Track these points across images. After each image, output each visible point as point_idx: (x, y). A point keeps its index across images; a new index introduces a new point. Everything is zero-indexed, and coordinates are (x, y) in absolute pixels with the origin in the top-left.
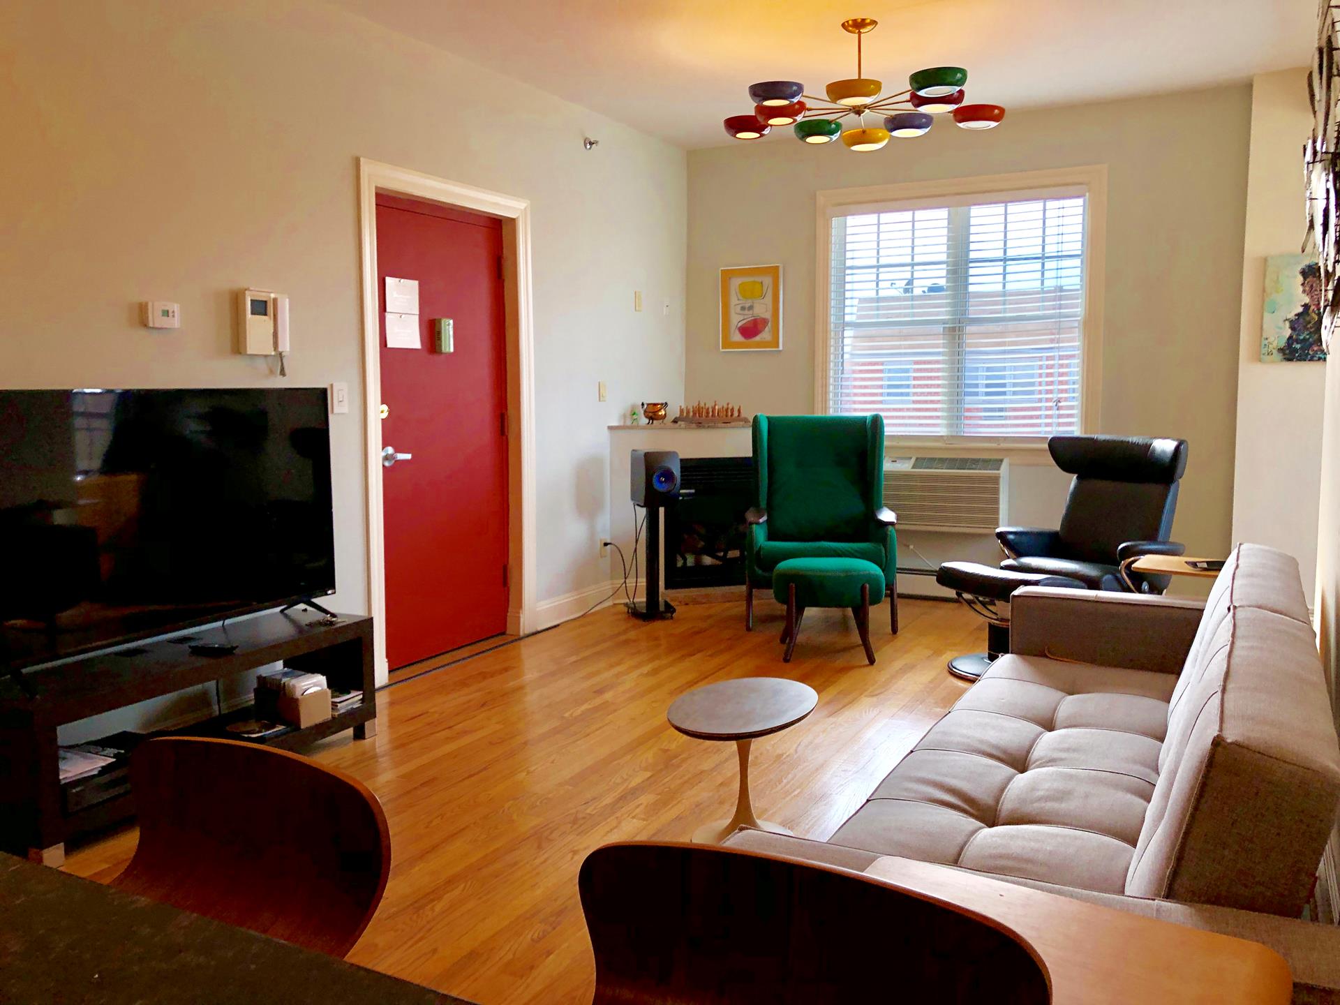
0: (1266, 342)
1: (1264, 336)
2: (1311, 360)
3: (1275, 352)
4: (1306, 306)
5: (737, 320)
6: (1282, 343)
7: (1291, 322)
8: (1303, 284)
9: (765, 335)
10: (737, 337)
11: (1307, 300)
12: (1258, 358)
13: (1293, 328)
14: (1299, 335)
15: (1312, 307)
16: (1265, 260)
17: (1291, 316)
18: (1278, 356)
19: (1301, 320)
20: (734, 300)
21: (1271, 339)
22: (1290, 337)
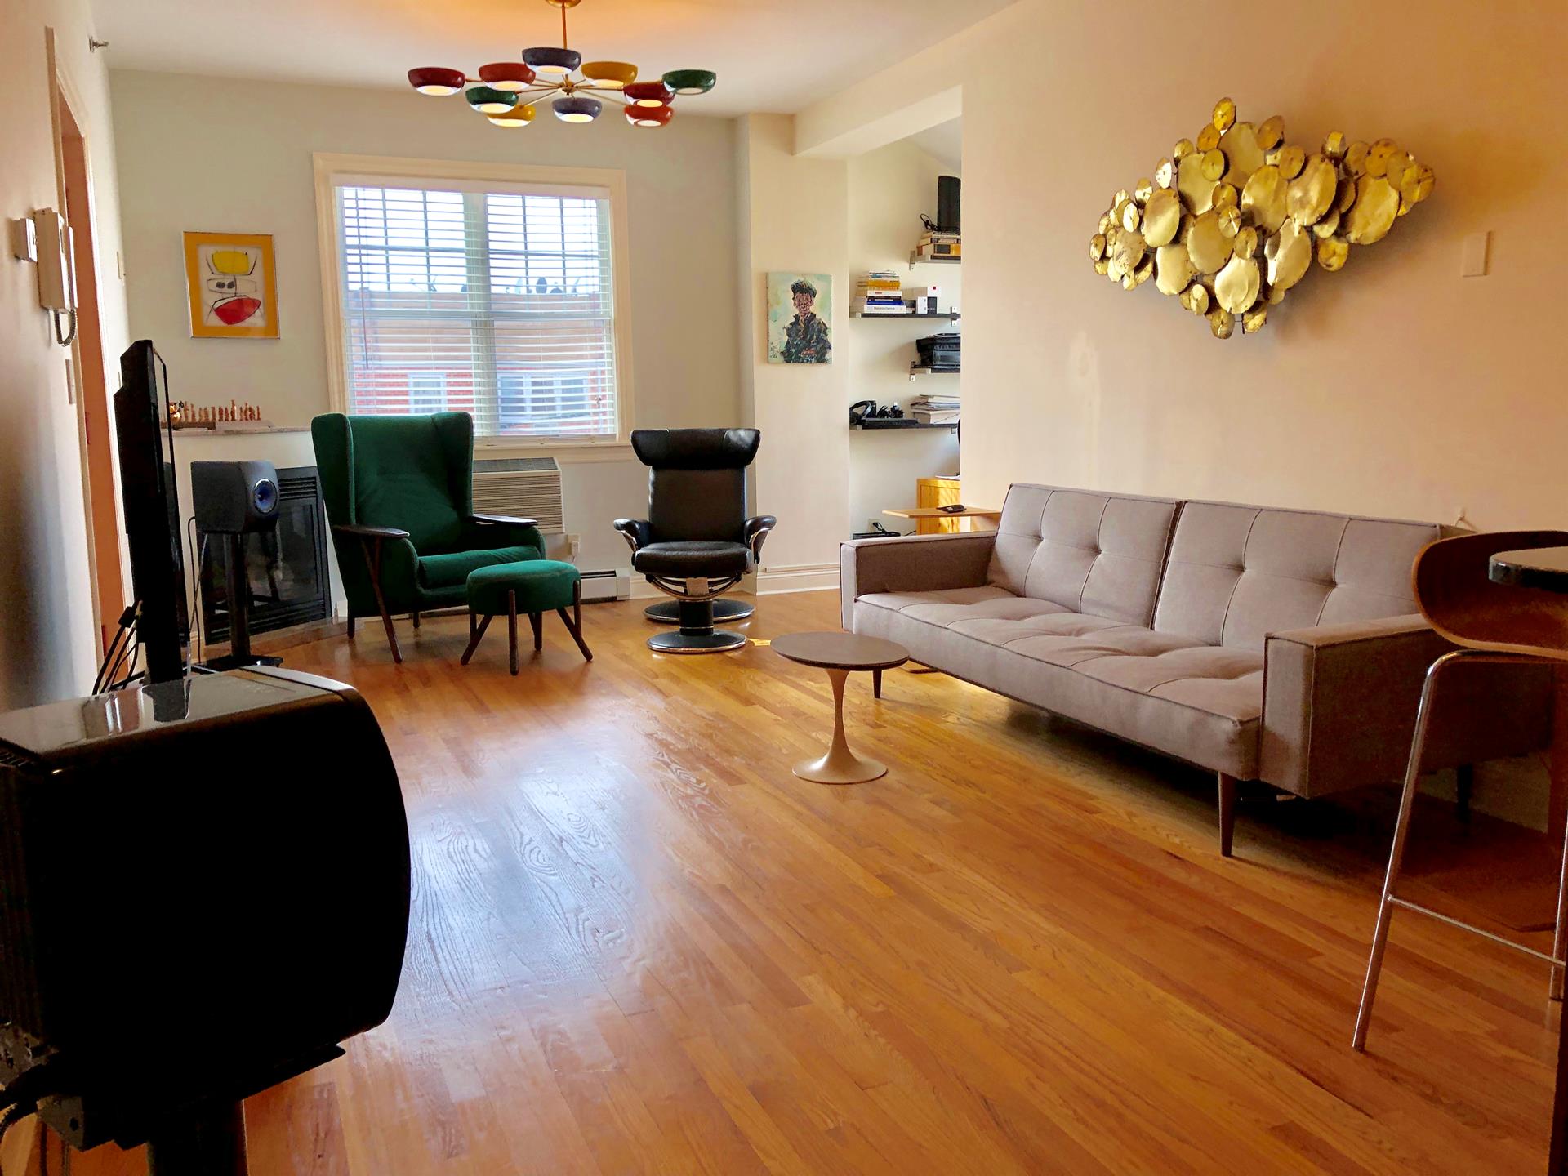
0: (772, 346)
1: (770, 341)
2: (802, 362)
3: (778, 354)
4: (797, 317)
5: (213, 298)
6: (783, 348)
7: (788, 330)
8: (793, 299)
9: (256, 320)
10: (215, 321)
11: (797, 312)
12: (766, 360)
13: (789, 335)
14: (793, 341)
15: (801, 318)
16: (767, 274)
17: (787, 325)
18: (781, 358)
19: (794, 328)
20: (205, 274)
21: (775, 345)
22: (788, 342)
